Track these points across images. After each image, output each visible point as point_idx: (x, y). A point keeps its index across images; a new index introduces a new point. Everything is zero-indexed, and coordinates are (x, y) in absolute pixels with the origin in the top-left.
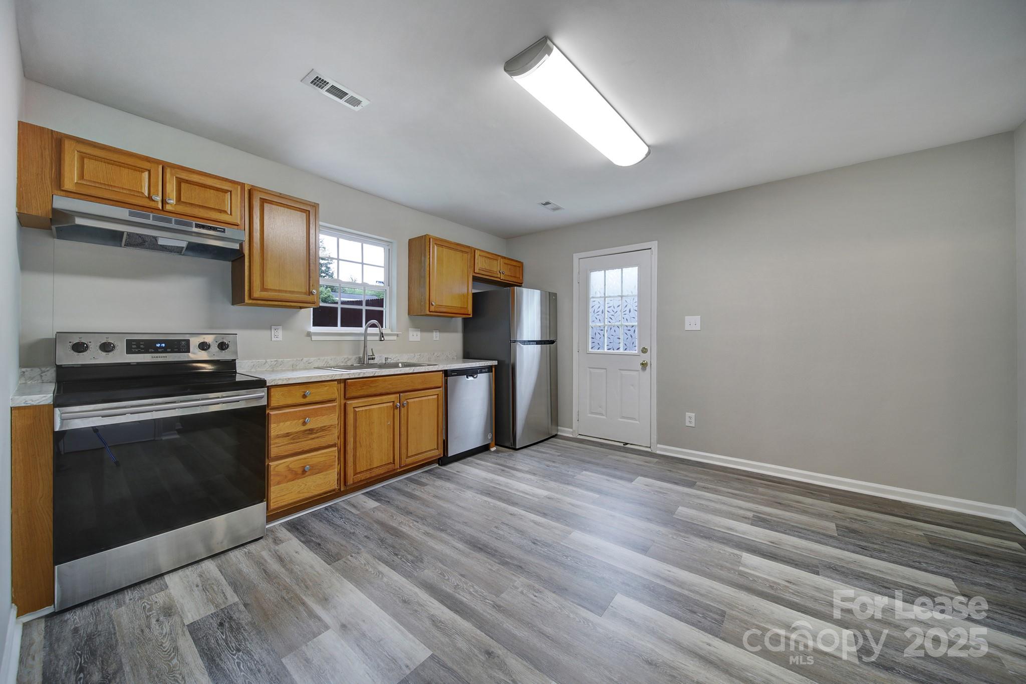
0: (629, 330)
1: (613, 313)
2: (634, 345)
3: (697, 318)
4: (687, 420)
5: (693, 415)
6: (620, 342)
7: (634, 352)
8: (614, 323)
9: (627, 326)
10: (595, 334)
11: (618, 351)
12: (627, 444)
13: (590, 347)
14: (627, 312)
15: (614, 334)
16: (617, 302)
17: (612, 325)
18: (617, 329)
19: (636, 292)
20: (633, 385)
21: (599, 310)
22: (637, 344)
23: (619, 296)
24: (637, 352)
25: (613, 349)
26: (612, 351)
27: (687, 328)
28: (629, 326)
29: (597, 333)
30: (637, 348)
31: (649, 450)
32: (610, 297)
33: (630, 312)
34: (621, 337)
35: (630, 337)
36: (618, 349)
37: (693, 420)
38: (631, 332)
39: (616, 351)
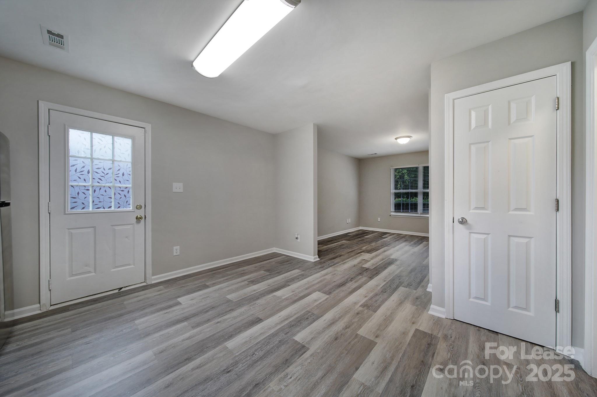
0: (123, 191)
1: (103, 175)
2: (128, 203)
3: (181, 185)
4: (175, 251)
5: (178, 247)
6: (112, 201)
7: (129, 209)
8: (103, 184)
9: (120, 188)
10: (78, 193)
11: (109, 209)
12: (121, 288)
13: (69, 208)
14: (121, 175)
15: (104, 193)
16: (109, 164)
17: (102, 186)
18: (108, 190)
19: (129, 159)
20: (127, 237)
21: (83, 169)
22: (131, 203)
23: (109, 160)
24: (131, 209)
25: (104, 208)
26: (103, 210)
27: (175, 190)
28: (122, 187)
29: (80, 193)
30: (131, 206)
31: (144, 284)
32: (98, 159)
33: (123, 175)
34: (113, 196)
35: (123, 197)
36: (110, 207)
37: (178, 251)
38: (125, 193)
39: (107, 210)
